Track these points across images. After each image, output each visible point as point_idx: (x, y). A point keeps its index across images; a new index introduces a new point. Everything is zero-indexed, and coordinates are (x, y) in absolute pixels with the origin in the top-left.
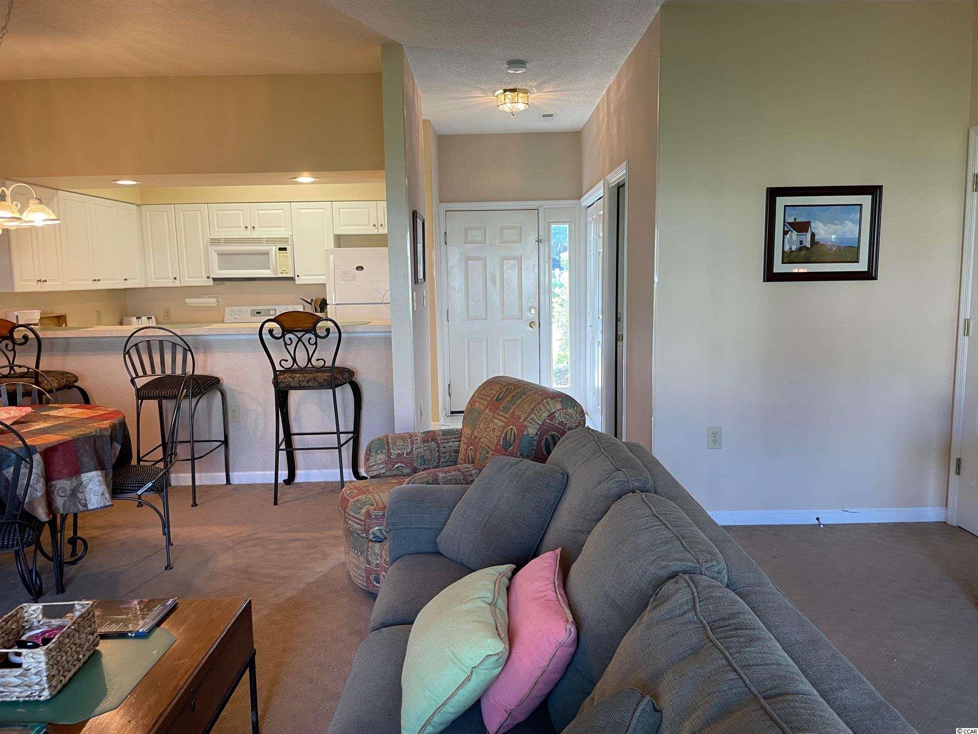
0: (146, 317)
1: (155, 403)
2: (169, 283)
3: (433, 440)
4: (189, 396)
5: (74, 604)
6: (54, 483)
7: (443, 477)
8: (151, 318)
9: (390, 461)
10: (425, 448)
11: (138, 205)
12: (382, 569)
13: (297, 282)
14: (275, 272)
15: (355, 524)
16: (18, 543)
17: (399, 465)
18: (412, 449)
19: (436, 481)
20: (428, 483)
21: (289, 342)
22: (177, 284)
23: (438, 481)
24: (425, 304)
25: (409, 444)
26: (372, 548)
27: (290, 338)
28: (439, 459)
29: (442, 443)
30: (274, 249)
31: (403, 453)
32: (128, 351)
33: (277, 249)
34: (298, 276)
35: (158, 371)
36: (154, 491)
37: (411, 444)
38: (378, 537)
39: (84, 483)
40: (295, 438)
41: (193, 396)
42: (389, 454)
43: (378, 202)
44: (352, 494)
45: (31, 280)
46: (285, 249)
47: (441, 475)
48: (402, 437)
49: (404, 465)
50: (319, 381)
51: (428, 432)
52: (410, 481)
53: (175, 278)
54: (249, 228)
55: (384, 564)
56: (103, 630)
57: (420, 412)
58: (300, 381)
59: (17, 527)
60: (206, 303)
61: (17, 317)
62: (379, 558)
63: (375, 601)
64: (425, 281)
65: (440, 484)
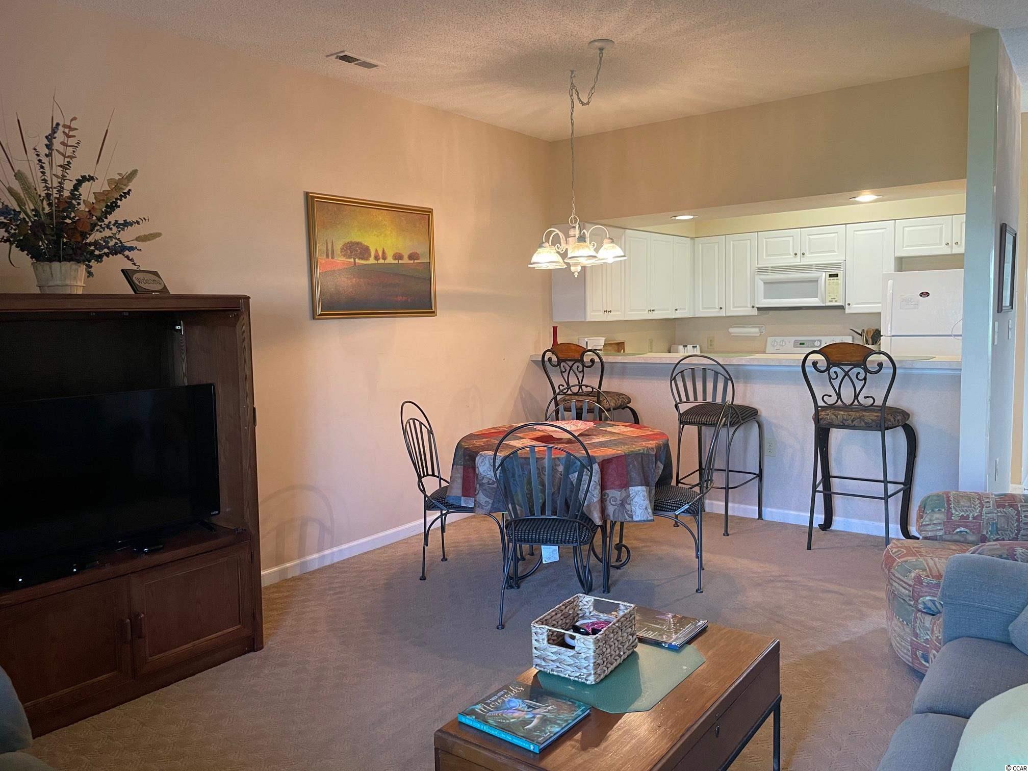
0: (692, 346)
1: (695, 428)
2: (714, 313)
3: (1011, 506)
4: (727, 425)
5: (619, 604)
6: (607, 491)
7: (1023, 552)
8: (696, 347)
9: (949, 523)
10: (999, 514)
11: (692, 238)
12: (931, 646)
13: (847, 311)
14: (824, 300)
15: (901, 588)
16: (576, 540)
17: (962, 529)
18: (981, 513)
19: (1012, 556)
20: (1000, 556)
21: (834, 376)
22: (723, 313)
23: (1015, 557)
24: (1010, 337)
25: (977, 506)
26: (921, 621)
27: (835, 372)
28: (1019, 531)
29: (1024, 511)
30: (824, 276)
31: (968, 516)
32: (675, 377)
33: (828, 276)
34: (849, 304)
35: (700, 398)
36: (690, 513)
37: (980, 507)
38: (930, 609)
39: (631, 496)
40: (834, 481)
41: (732, 425)
42: (949, 514)
43: (954, 216)
44: (900, 552)
45: (599, 311)
46: (836, 275)
47: (1019, 550)
48: (968, 497)
49: (968, 531)
50: (866, 421)
51: (1006, 495)
52: (977, 550)
53: (721, 308)
54: (799, 255)
55: (935, 642)
56: (642, 634)
57: (995, 470)
58: (843, 419)
59: (577, 526)
60: (750, 333)
61: (587, 343)
62: (929, 633)
63: (921, 681)
64: (1012, 308)
65: (1018, 561)
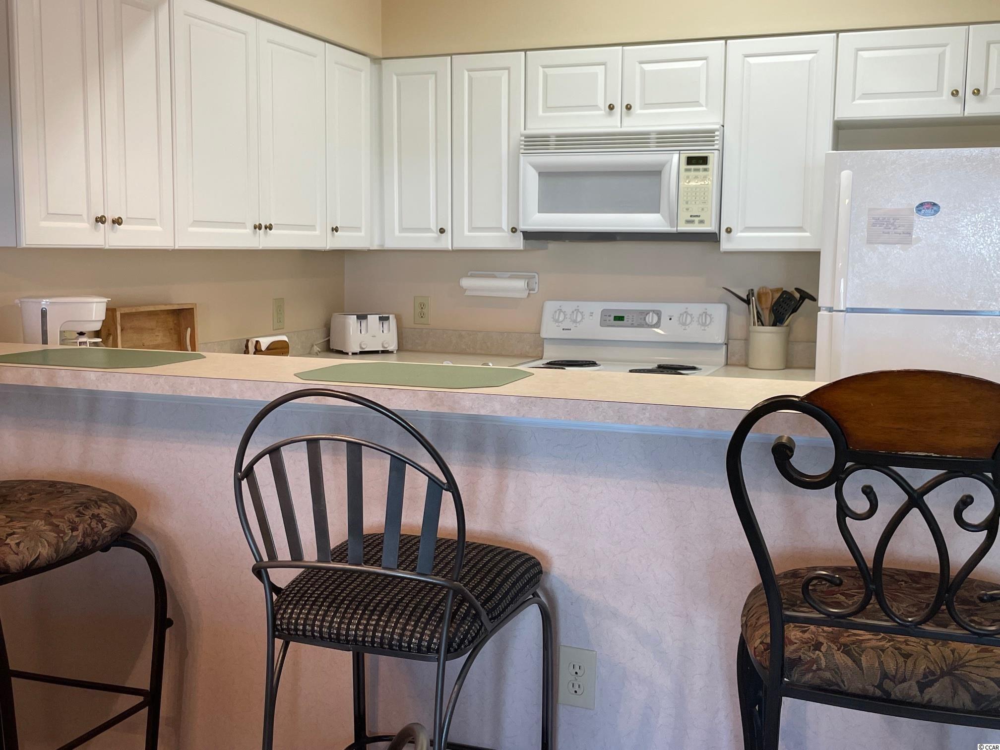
0: (378, 317)
2: (427, 241)
8: (387, 319)
11: (376, 60)
13: (726, 244)
14: (673, 218)
22: (445, 243)
30: (675, 160)
33: (684, 161)
34: (729, 231)
43: (971, 27)
46: (703, 160)
53: (442, 231)
54: (617, 109)
60: (505, 291)
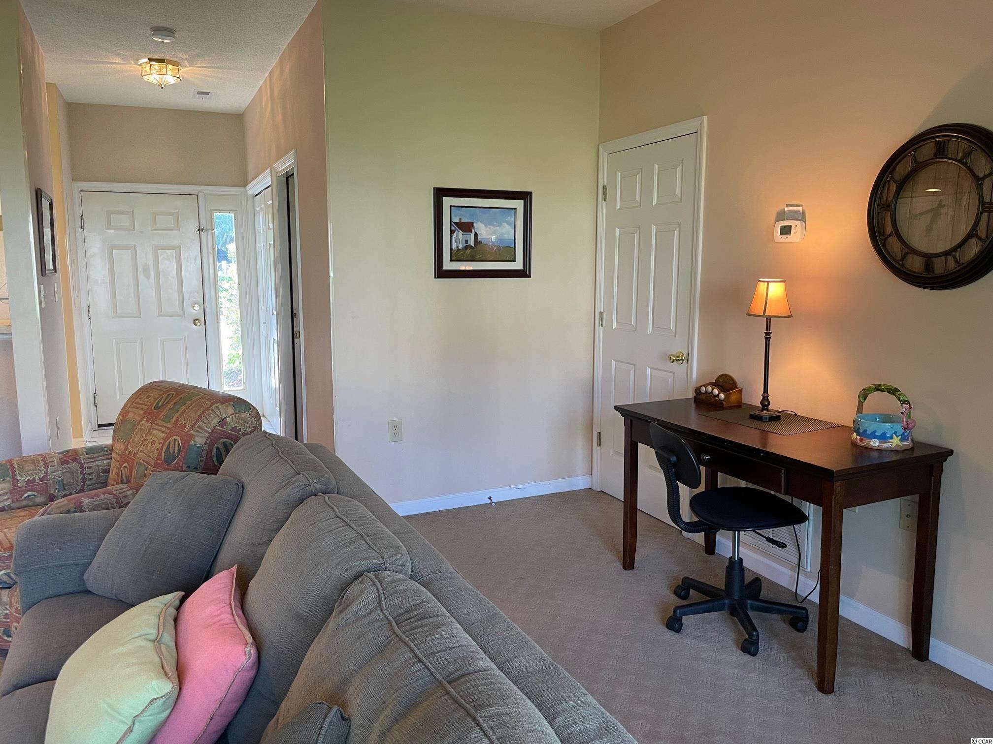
3: (74, 460)
7: (89, 502)
9: (15, 490)
10: (64, 471)
12: (12, 619)
17: (30, 493)
18: (47, 474)
19: (80, 509)
20: (69, 511)
23: (83, 508)
24: (57, 300)
25: (42, 468)
28: (84, 482)
29: (87, 463)
31: (34, 478)
37: (44, 467)
38: (5, 582)
42: (15, 482)
47: (86, 501)
48: (32, 460)
49: (36, 494)
51: (68, 451)
52: (46, 511)
55: (14, 613)
57: (56, 428)
62: (8, 607)
63: (5, 658)
64: (56, 272)
65: (86, 512)
